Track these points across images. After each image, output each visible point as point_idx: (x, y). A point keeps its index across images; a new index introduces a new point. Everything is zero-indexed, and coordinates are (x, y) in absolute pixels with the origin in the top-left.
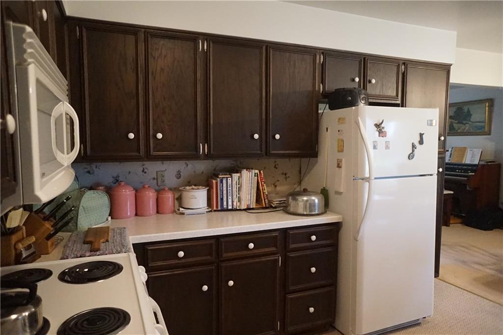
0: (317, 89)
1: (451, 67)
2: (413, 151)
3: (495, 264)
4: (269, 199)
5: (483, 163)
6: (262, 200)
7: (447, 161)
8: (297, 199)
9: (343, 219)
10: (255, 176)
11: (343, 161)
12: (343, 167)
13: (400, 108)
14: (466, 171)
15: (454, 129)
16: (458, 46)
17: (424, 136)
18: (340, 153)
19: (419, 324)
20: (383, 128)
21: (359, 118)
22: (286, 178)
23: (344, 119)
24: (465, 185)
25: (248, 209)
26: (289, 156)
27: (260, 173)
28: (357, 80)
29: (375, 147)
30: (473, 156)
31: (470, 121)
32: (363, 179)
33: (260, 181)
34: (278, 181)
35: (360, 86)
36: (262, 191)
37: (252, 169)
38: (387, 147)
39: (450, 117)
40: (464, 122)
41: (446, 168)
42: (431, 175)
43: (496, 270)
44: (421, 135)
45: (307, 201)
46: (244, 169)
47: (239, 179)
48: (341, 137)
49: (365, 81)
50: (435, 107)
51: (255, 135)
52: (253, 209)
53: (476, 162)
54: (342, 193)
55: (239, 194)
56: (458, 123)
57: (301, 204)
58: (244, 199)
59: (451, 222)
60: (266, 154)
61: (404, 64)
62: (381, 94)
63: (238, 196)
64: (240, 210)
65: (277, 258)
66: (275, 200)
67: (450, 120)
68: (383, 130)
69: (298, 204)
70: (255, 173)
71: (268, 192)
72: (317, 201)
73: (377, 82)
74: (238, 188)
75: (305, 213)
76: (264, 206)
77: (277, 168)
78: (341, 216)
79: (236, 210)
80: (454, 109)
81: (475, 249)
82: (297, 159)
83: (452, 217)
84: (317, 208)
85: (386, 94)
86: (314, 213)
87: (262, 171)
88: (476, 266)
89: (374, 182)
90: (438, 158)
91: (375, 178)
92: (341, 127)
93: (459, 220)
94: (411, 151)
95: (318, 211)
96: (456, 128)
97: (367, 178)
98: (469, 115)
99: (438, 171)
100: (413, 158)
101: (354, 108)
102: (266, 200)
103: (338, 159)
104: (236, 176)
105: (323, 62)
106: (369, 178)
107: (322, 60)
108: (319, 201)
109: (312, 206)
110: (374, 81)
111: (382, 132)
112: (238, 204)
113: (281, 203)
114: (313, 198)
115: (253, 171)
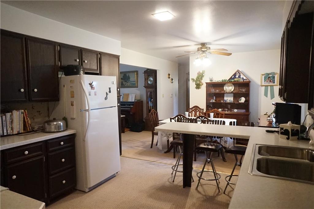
0: (57, 64)
1: (120, 57)
2: (107, 96)
3: (142, 145)
4: (32, 127)
5: (136, 101)
6: (27, 127)
7: (121, 101)
8: (51, 124)
9: (77, 131)
10: (22, 114)
11: (74, 102)
12: (74, 105)
13: (99, 76)
14: (130, 105)
15: (124, 85)
16: (121, 47)
17: (111, 89)
18: (72, 98)
19: (115, 176)
20: (93, 85)
21: (82, 81)
22: (40, 114)
23: (73, 81)
24: (130, 112)
25: (19, 134)
26: (41, 101)
27: (25, 111)
28: (78, 60)
29: (90, 95)
30: (132, 98)
31: (130, 81)
32: (85, 110)
33: (25, 117)
34: (35, 116)
35: (79, 64)
36: (27, 122)
37: (20, 110)
38: (95, 95)
39: (121, 79)
40: (127, 81)
41: (121, 104)
42: (115, 107)
43: (143, 148)
44: (110, 88)
45: (56, 124)
46: (14, 110)
47: (11, 116)
48: (72, 90)
49: (82, 61)
50: (114, 76)
51: (21, 90)
52: (21, 133)
53: (133, 101)
54: (75, 118)
55: (11, 125)
56: (125, 82)
57: (53, 127)
58: (15, 128)
59: (125, 131)
60: (29, 101)
61: (100, 54)
62: (90, 68)
63: (11, 126)
64: (13, 135)
65: (43, 157)
66: (36, 127)
67: (121, 80)
68: (93, 86)
69: (51, 127)
70: (22, 112)
71: (31, 122)
72: (62, 124)
73: (88, 62)
74: (10, 121)
75: (56, 131)
76: (29, 131)
77: (34, 109)
78: (75, 130)
79: (10, 135)
80: (123, 75)
81: (135, 141)
82: (46, 103)
83: (125, 128)
84: (62, 127)
85: (92, 68)
86: (60, 130)
87: (26, 111)
88: (136, 148)
89: (91, 111)
90: (118, 99)
91: (91, 110)
92: (72, 85)
93: (129, 129)
94: (106, 96)
95: (63, 129)
96: (124, 84)
97: (87, 110)
98: (129, 78)
99: (118, 105)
100: (107, 99)
101: (78, 75)
102: (30, 127)
103: (71, 102)
104: (8, 115)
105: (59, 50)
106: (88, 109)
107: (59, 49)
108: (63, 124)
109: (59, 127)
110: (86, 62)
111: (93, 87)
112: (11, 131)
113: (39, 128)
114: (60, 123)
115: (21, 111)
